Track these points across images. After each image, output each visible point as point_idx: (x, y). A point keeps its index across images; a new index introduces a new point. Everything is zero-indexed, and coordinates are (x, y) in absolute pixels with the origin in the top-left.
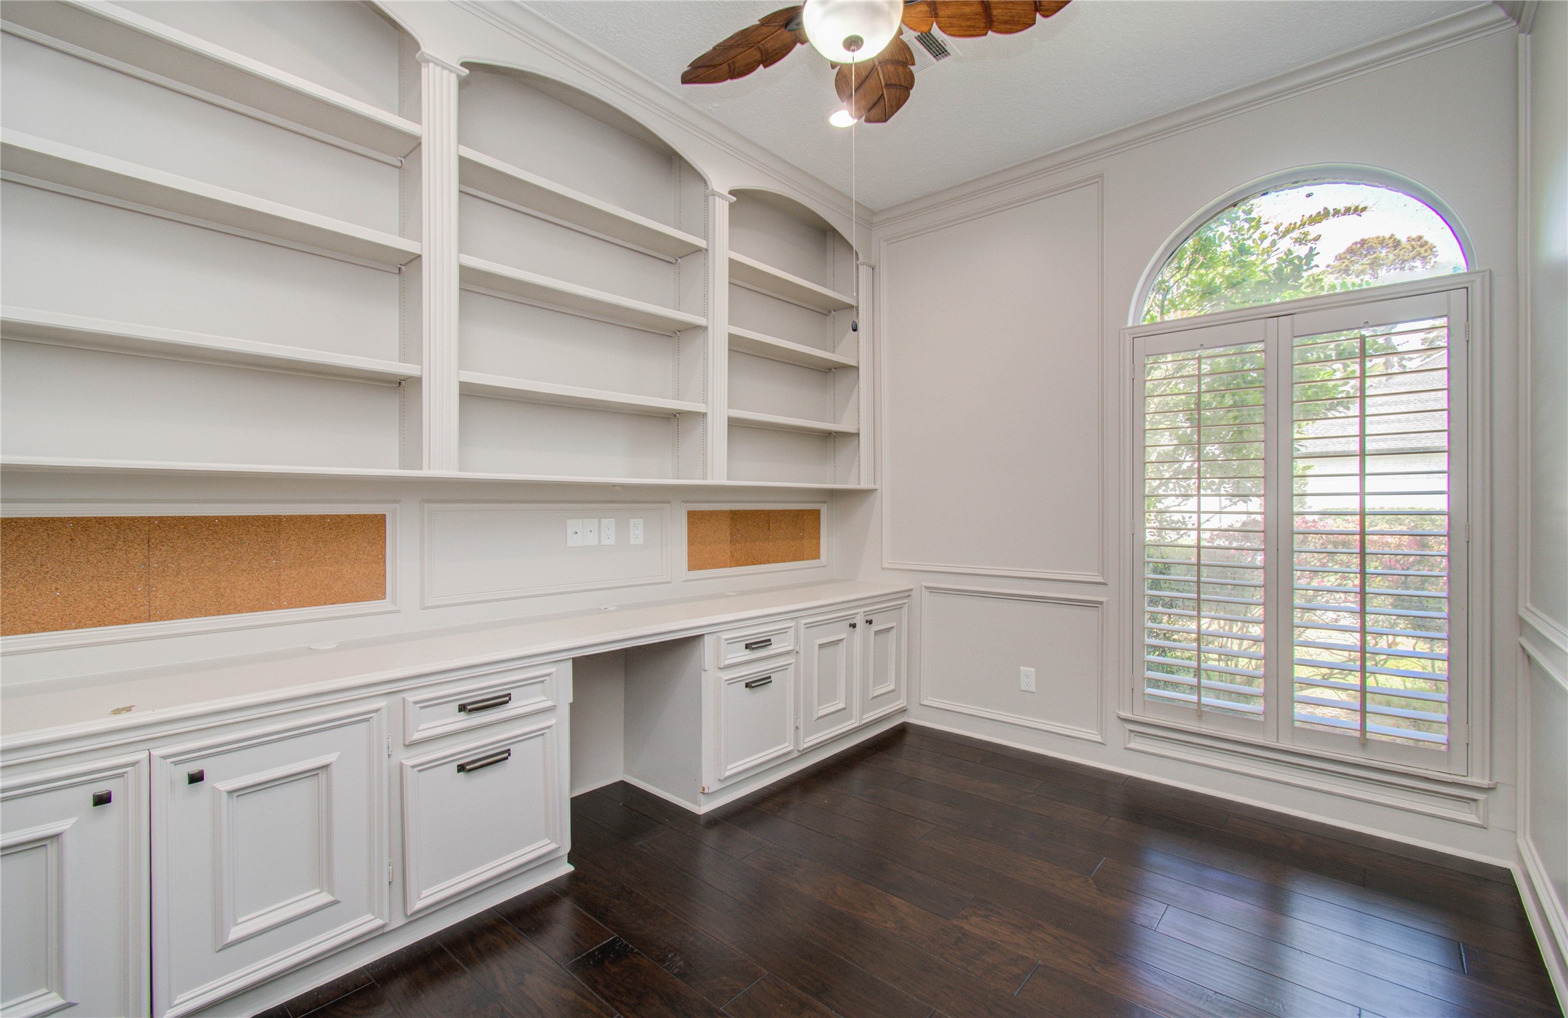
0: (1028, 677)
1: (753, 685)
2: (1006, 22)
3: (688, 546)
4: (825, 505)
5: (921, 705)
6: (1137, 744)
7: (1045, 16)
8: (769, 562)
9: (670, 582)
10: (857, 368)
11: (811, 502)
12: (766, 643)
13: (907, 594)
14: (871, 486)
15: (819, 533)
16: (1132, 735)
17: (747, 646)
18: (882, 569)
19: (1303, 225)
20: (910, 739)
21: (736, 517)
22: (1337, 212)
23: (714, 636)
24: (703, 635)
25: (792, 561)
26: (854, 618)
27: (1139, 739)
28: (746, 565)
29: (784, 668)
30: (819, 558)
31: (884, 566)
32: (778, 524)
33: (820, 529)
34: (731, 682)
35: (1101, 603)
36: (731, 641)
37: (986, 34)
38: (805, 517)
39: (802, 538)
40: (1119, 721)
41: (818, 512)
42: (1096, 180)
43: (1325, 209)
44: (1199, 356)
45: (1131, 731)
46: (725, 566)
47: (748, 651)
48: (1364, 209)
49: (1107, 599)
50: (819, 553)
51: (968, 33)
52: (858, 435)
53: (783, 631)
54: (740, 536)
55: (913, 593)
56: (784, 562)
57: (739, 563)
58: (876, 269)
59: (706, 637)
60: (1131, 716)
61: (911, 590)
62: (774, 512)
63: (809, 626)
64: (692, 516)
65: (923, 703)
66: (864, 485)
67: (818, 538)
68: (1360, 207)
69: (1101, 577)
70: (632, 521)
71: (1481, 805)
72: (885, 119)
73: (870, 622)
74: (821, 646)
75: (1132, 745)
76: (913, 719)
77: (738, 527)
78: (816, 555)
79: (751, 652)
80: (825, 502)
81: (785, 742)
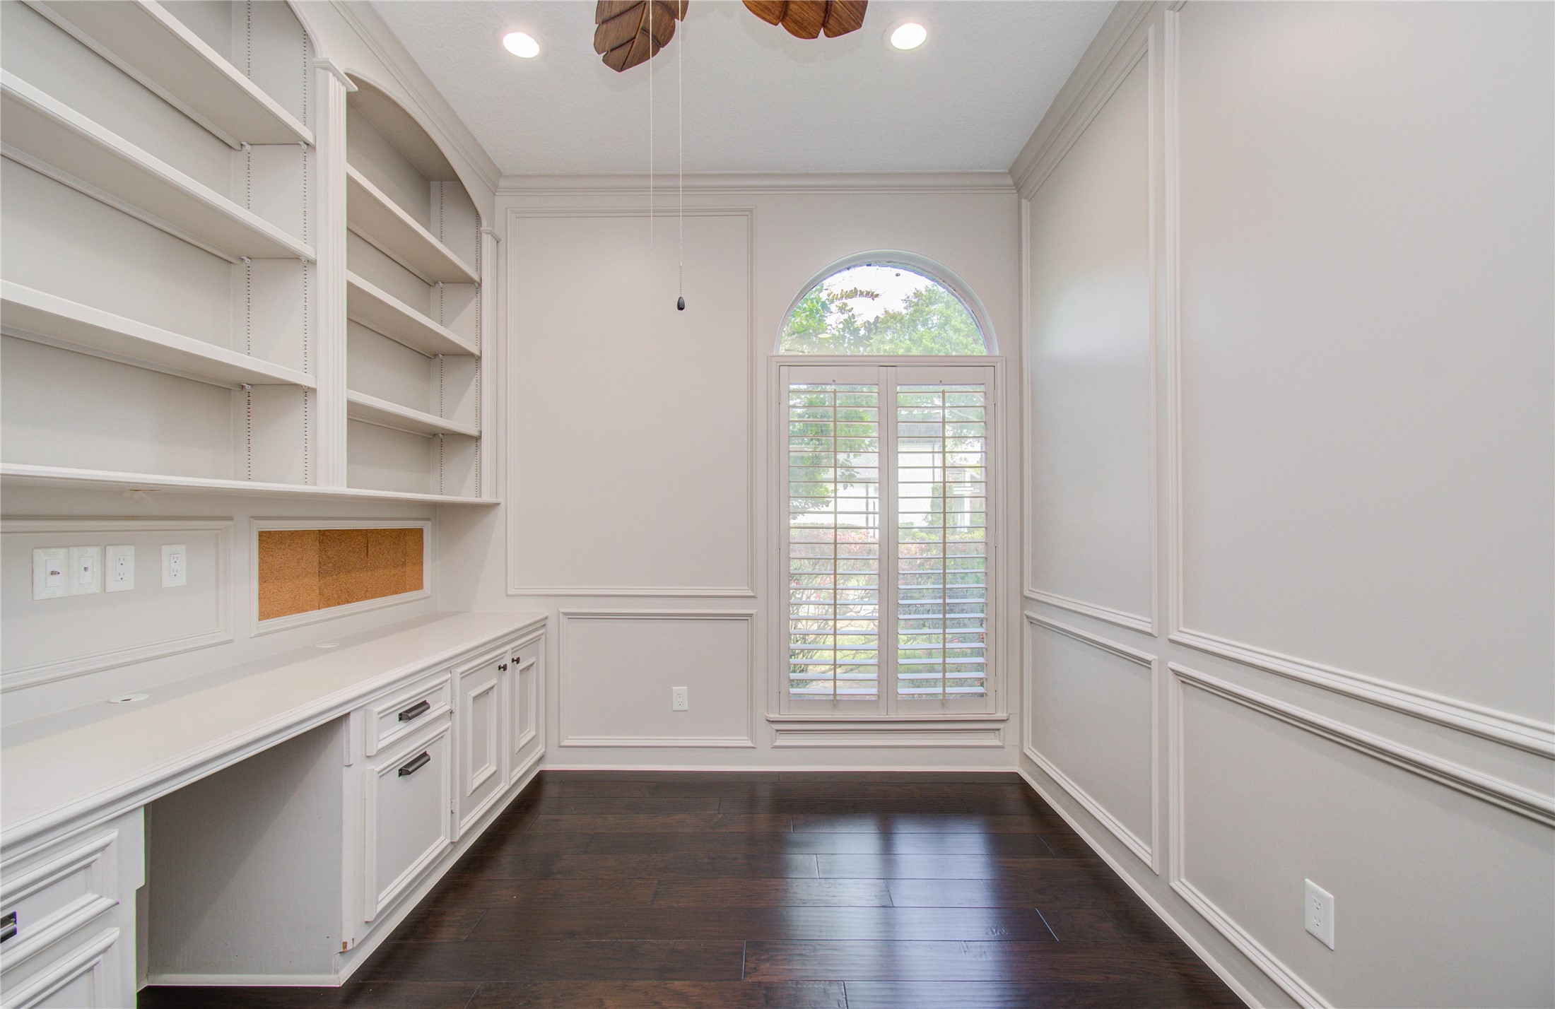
0: (680, 695)
1: (410, 770)
2: (796, 22)
3: (260, 584)
4: (429, 523)
5: (560, 747)
6: (783, 741)
7: (827, 35)
8: (366, 598)
9: (231, 641)
10: (478, 359)
11: (417, 519)
12: (422, 707)
13: (542, 623)
14: (492, 500)
15: (422, 557)
16: (778, 733)
17: (401, 717)
18: (508, 596)
19: (842, 297)
20: (550, 791)
21: (325, 537)
22: (862, 294)
23: (361, 712)
24: (349, 713)
25: (393, 594)
26: (502, 658)
27: (782, 737)
28: (339, 604)
29: (440, 737)
30: (422, 588)
31: (509, 593)
32: (378, 548)
33: (422, 553)
34: (383, 774)
35: (750, 615)
36: (384, 715)
37: (776, 25)
38: (407, 538)
39: (404, 565)
40: (767, 722)
41: (420, 532)
42: (746, 213)
43: (855, 288)
44: (835, 390)
45: (777, 731)
46: (313, 608)
47: (402, 724)
48: (877, 296)
49: (756, 611)
50: (422, 583)
51: (762, 14)
52: (478, 439)
53: (438, 688)
54: (331, 565)
55: (549, 622)
56: (385, 596)
57: (328, 602)
58: (502, 243)
59: (352, 715)
60: (778, 716)
61: (547, 618)
62: (372, 531)
63: (465, 675)
64: (264, 537)
65: (563, 744)
66: (486, 498)
67: (421, 563)
68: (875, 294)
69: (750, 591)
70: (166, 550)
71: (1002, 731)
72: (621, 67)
73: (518, 661)
74: (476, 698)
75: (778, 743)
76: (549, 766)
77: (329, 553)
78: (419, 585)
79: (405, 724)
80: (428, 519)
81: (440, 836)
